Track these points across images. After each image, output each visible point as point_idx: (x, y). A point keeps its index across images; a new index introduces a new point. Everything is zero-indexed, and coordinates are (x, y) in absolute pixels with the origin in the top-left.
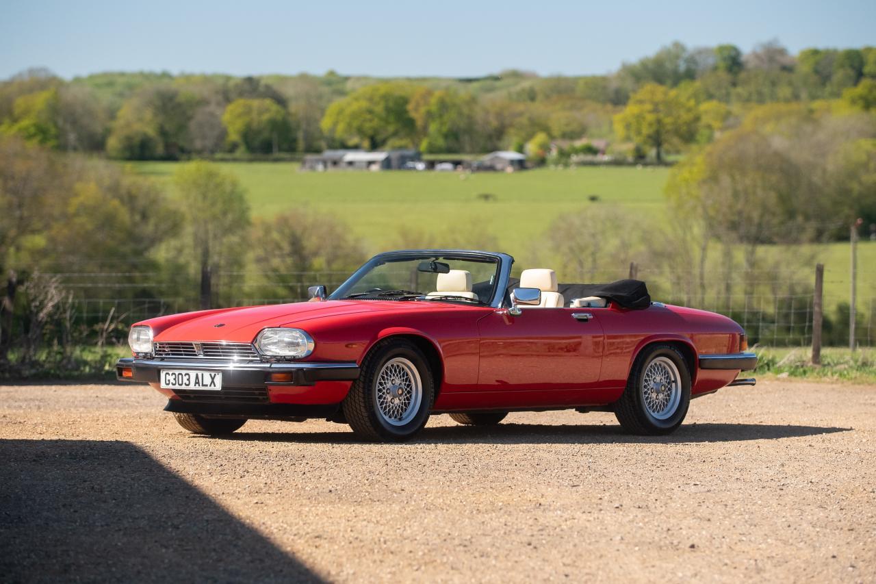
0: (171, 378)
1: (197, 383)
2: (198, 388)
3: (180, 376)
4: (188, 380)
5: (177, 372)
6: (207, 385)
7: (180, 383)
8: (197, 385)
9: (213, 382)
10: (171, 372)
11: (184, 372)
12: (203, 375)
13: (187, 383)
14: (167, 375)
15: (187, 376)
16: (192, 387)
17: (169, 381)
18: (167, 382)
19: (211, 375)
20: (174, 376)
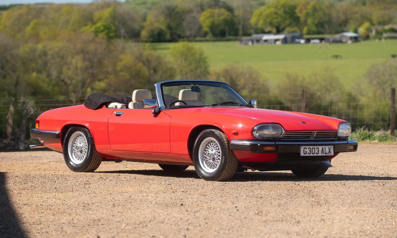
0: (308, 151)
1: (322, 152)
2: (323, 155)
3: (314, 149)
4: (318, 151)
5: (312, 147)
6: (327, 153)
7: (313, 152)
8: (322, 153)
9: (330, 151)
10: (307, 147)
11: (316, 147)
12: (325, 148)
13: (317, 152)
14: (305, 149)
15: (318, 149)
16: (320, 154)
17: (306, 152)
18: (305, 153)
19: (329, 148)
20: (310, 149)
